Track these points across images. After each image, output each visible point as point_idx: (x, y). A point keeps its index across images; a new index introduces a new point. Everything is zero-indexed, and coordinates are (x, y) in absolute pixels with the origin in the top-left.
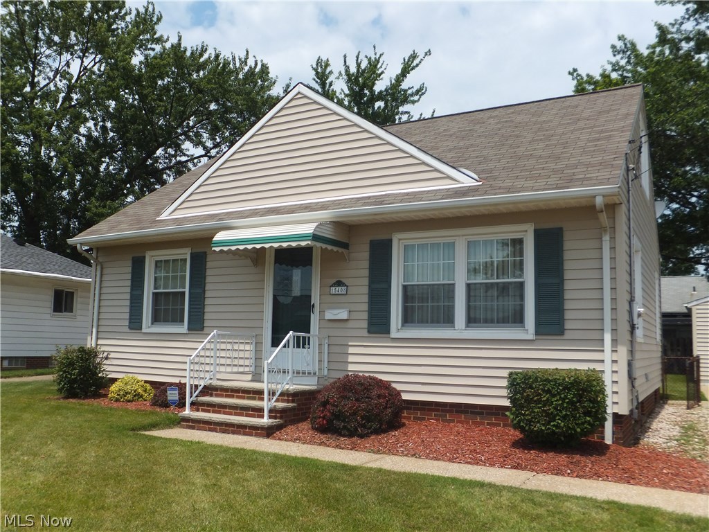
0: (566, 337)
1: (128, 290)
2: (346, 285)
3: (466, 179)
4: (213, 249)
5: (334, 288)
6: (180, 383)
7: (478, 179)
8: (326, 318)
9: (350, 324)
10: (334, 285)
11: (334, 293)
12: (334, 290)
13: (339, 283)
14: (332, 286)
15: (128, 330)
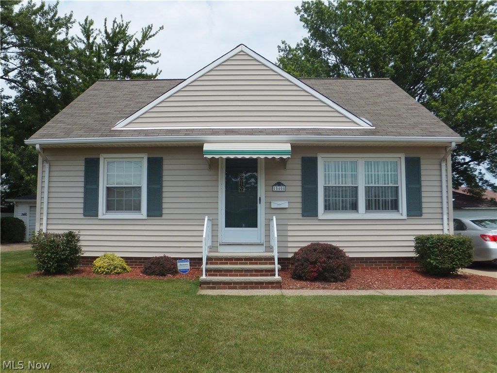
0: (423, 217)
1: (82, 184)
2: (284, 185)
3: (364, 125)
4: (205, 156)
5: (275, 187)
6: (165, 256)
7: (372, 125)
8: (272, 207)
9: (288, 211)
10: (275, 185)
11: (276, 190)
12: (276, 188)
13: (279, 184)
14: (274, 185)
15: (83, 217)
